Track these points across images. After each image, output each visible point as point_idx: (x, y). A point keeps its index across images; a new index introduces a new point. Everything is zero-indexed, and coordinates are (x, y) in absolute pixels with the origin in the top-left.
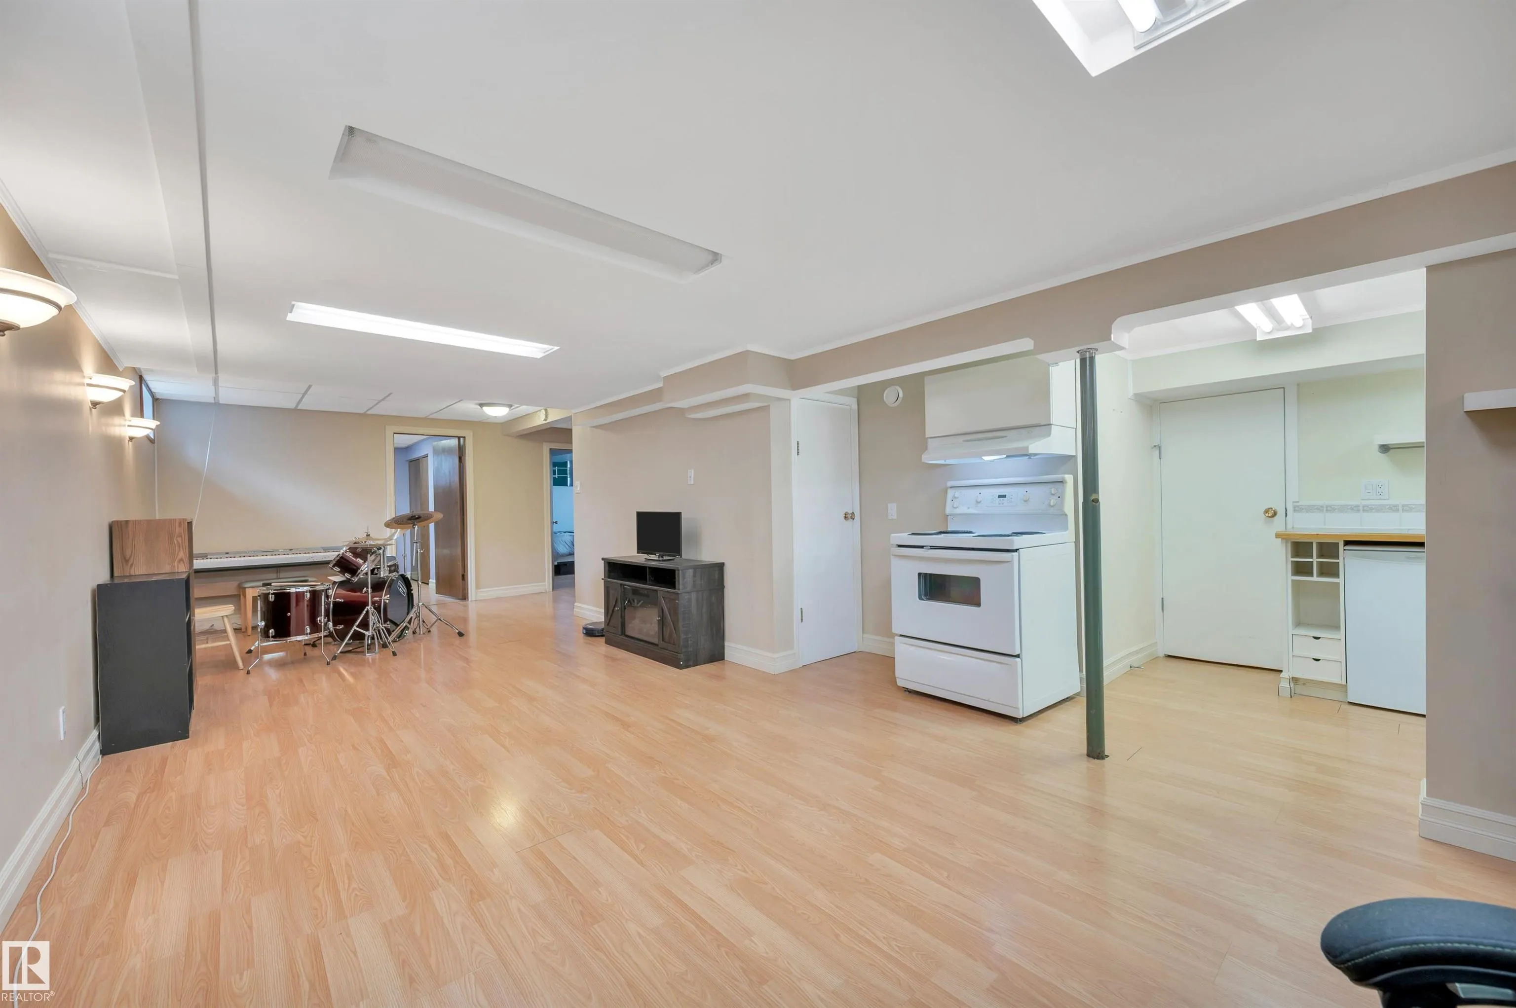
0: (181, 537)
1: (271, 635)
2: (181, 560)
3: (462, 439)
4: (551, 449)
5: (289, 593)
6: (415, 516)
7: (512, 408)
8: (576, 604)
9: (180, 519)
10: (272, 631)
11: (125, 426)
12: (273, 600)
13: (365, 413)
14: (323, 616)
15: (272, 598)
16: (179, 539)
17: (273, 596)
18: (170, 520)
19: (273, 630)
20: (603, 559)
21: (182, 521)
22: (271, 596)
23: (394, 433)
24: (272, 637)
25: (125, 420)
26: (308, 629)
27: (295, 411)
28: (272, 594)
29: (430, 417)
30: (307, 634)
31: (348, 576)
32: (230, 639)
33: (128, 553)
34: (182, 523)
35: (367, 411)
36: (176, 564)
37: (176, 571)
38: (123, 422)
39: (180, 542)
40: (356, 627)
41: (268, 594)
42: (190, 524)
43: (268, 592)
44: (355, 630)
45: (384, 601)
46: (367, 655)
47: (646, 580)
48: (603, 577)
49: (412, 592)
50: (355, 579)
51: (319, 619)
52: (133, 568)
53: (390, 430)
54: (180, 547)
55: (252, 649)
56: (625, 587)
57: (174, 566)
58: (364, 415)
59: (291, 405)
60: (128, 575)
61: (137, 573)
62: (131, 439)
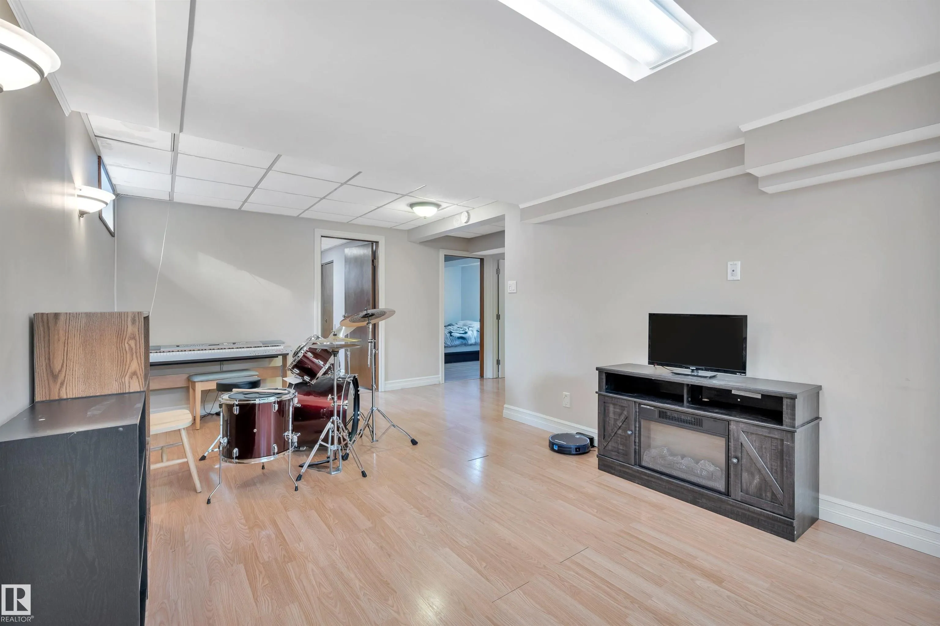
0: (136, 340)
1: (235, 456)
2: (134, 373)
3: (374, 244)
4: (445, 255)
5: (254, 405)
6: (369, 314)
7: (440, 209)
8: (505, 406)
9: (133, 313)
10: (236, 451)
11: (73, 195)
12: (238, 413)
13: (298, 216)
14: (290, 431)
15: (236, 411)
16: (132, 343)
17: (238, 407)
18: (120, 314)
19: (237, 449)
20: (597, 369)
21: (135, 316)
22: (235, 408)
23: (322, 236)
24: (236, 458)
25: (75, 188)
26: (276, 447)
27: (239, 211)
28: (237, 405)
29: (354, 222)
30: (274, 454)
31: (307, 378)
32: (187, 455)
33: (57, 367)
34: (137, 319)
35: (300, 214)
36: (127, 378)
37: (127, 391)
38: (71, 191)
39: (133, 345)
40: (321, 441)
41: (233, 406)
42: (147, 319)
43: (233, 402)
44: (320, 444)
45: (343, 408)
46: (333, 473)
47: (682, 401)
48: (597, 390)
49: (359, 393)
50: (314, 382)
51: (286, 434)
52: (64, 387)
53: (319, 232)
54: (132, 355)
55: (205, 455)
56: (642, 406)
57: (123, 384)
58: (298, 218)
59: (236, 206)
60: (57, 398)
61: (70, 396)
62: (82, 214)
